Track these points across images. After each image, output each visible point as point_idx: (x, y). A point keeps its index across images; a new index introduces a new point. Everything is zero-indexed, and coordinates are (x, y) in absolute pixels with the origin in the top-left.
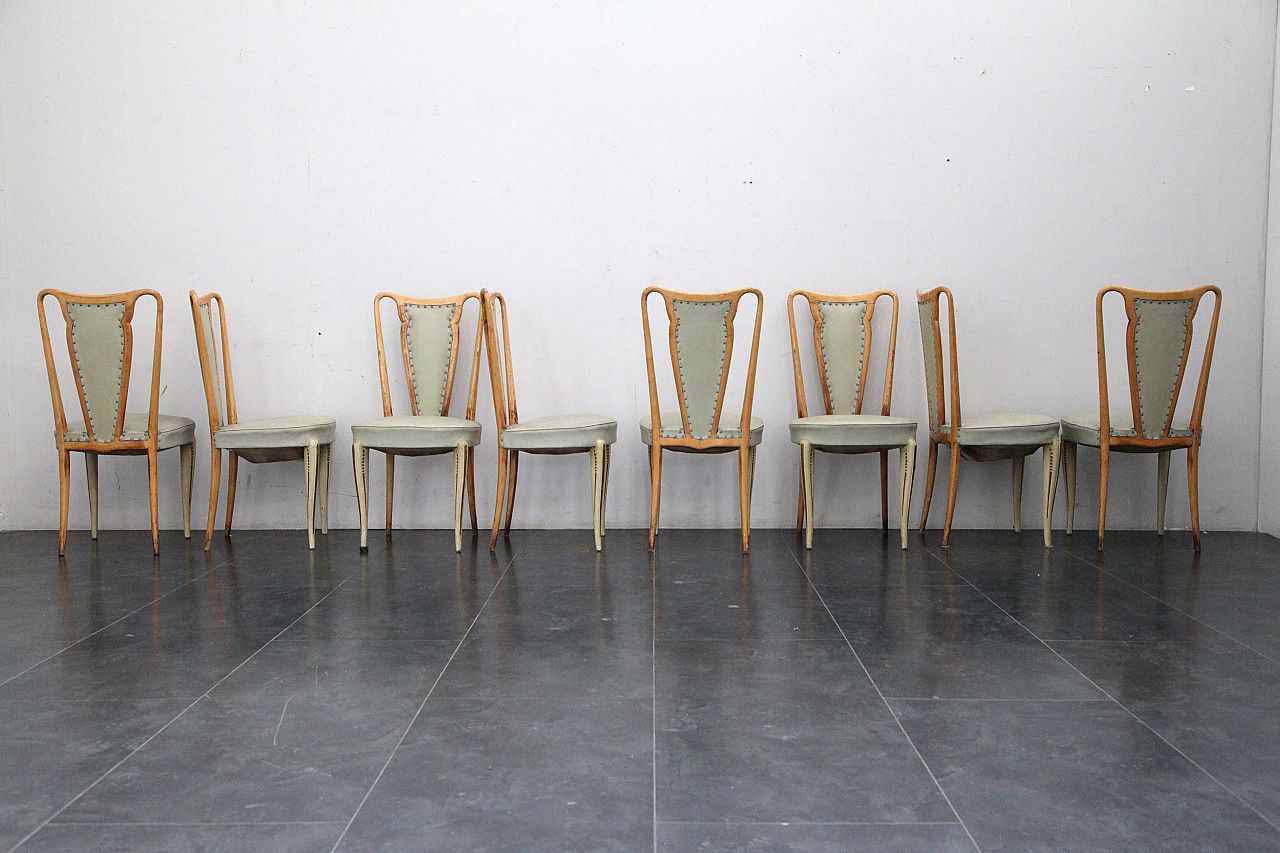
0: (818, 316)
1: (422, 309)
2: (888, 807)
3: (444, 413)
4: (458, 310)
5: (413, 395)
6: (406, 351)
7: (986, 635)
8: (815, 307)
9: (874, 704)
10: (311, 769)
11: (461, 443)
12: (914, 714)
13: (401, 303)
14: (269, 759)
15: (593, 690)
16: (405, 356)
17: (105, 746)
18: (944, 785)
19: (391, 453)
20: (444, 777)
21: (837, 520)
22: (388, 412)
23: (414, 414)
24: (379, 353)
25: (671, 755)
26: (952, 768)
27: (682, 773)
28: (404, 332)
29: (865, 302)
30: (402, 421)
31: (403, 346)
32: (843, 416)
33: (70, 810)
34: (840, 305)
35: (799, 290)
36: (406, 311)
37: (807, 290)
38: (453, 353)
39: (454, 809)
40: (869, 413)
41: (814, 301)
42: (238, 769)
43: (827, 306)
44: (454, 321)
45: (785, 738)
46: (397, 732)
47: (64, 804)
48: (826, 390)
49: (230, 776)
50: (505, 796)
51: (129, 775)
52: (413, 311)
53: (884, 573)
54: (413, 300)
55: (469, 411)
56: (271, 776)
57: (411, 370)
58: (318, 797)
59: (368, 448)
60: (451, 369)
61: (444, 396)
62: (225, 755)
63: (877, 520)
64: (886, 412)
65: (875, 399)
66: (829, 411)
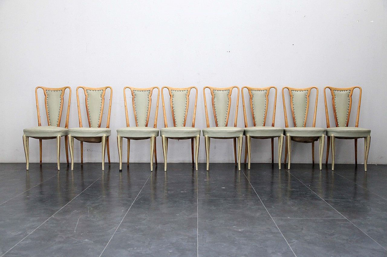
0: (251, 94)
1: (139, 92)
2: (273, 253)
3: (146, 126)
4: (151, 92)
5: (136, 120)
6: (134, 106)
7: (305, 197)
8: (250, 92)
9: (269, 220)
10: (87, 240)
11: (153, 135)
12: (282, 223)
13: (132, 90)
14: (73, 237)
15: (178, 215)
16: (134, 107)
17: (20, 233)
18: (291, 246)
19: (129, 139)
20: (130, 243)
21: (257, 160)
22: (128, 126)
23: (137, 126)
24: (125, 106)
25: (203, 236)
26: (294, 240)
27: (206, 242)
28: (133, 99)
29: (266, 90)
30: (133, 128)
31: (133, 104)
32: (260, 127)
33: (8, 253)
34: (258, 91)
35: (245, 86)
36: (134, 92)
37: (247, 86)
38: (150, 106)
39: (133, 253)
40: (268, 126)
41: (249, 90)
42: (63, 240)
43: (254, 91)
44: (150, 96)
45: (240, 230)
46: (115, 228)
47: (6, 252)
48: (254, 118)
49: (60, 242)
50: (149, 249)
51: (27, 242)
52: (136, 92)
53: (273, 177)
54: (136, 89)
55: (155, 125)
56: (74, 242)
57: (136, 112)
58: (89, 249)
59: (122, 137)
60: (149, 111)
61: (146, 120)
62: (59, 236)
63: (270, 160)
64: (273, 125)
65: (270, 121)
66: (255, 125)
